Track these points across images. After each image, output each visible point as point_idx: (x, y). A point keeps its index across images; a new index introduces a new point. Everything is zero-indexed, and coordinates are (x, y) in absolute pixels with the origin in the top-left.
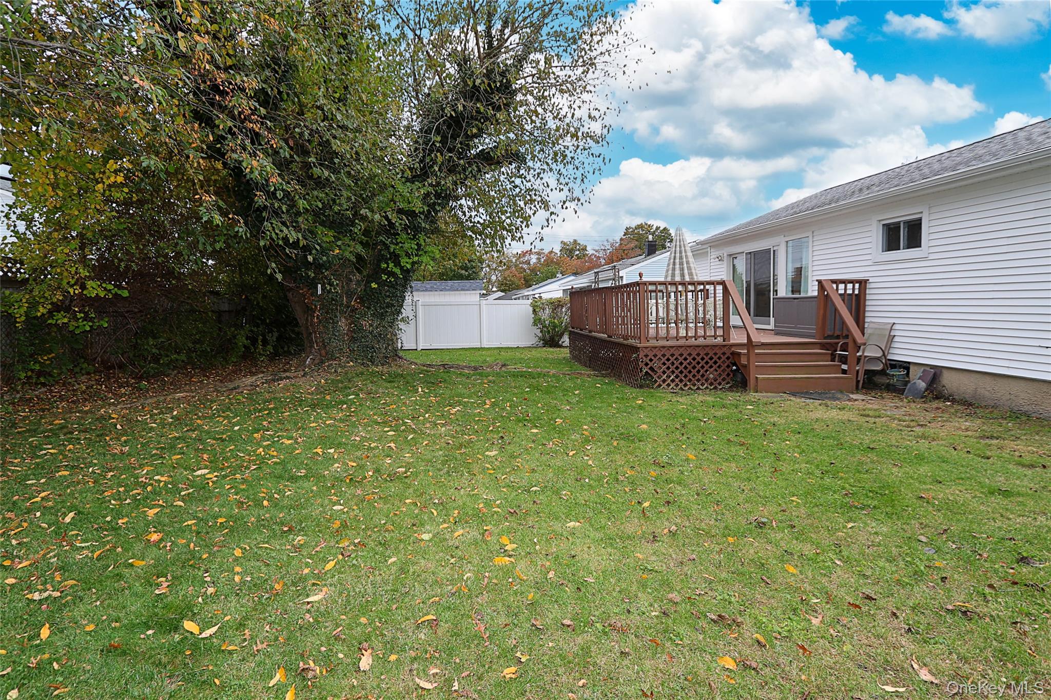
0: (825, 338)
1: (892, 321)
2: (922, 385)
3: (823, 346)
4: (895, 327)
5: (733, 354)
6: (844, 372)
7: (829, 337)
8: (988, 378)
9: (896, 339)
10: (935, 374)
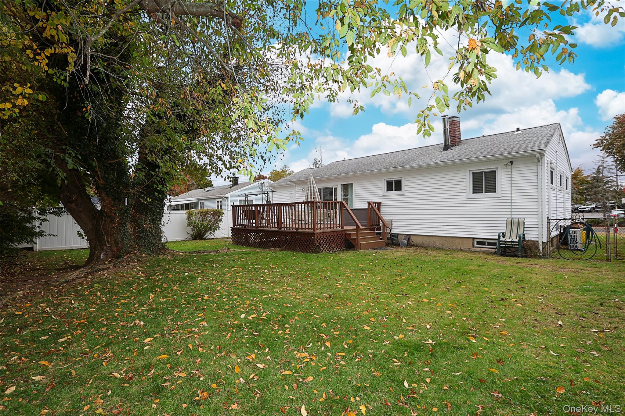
0: (371, 226)
1: (391, 218)
2: (406, 242)
3: (371, 229)
4: (393, 221)
5: (346, 234)
6: (381, 239)
7: (372, 225)
8: (426, 237)
9: (393, 225)
10: (408, 237)
